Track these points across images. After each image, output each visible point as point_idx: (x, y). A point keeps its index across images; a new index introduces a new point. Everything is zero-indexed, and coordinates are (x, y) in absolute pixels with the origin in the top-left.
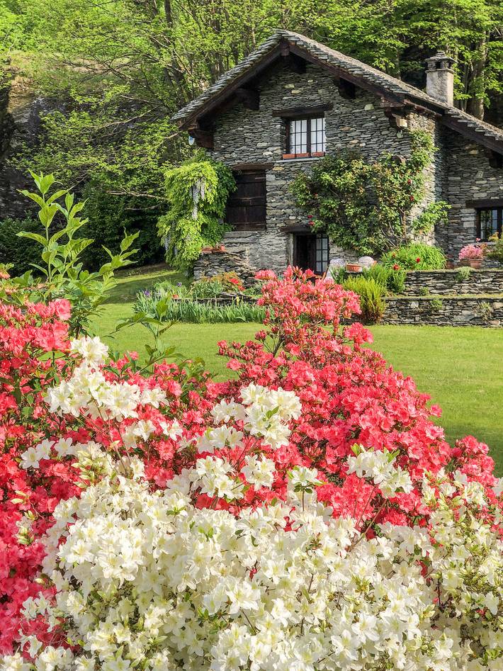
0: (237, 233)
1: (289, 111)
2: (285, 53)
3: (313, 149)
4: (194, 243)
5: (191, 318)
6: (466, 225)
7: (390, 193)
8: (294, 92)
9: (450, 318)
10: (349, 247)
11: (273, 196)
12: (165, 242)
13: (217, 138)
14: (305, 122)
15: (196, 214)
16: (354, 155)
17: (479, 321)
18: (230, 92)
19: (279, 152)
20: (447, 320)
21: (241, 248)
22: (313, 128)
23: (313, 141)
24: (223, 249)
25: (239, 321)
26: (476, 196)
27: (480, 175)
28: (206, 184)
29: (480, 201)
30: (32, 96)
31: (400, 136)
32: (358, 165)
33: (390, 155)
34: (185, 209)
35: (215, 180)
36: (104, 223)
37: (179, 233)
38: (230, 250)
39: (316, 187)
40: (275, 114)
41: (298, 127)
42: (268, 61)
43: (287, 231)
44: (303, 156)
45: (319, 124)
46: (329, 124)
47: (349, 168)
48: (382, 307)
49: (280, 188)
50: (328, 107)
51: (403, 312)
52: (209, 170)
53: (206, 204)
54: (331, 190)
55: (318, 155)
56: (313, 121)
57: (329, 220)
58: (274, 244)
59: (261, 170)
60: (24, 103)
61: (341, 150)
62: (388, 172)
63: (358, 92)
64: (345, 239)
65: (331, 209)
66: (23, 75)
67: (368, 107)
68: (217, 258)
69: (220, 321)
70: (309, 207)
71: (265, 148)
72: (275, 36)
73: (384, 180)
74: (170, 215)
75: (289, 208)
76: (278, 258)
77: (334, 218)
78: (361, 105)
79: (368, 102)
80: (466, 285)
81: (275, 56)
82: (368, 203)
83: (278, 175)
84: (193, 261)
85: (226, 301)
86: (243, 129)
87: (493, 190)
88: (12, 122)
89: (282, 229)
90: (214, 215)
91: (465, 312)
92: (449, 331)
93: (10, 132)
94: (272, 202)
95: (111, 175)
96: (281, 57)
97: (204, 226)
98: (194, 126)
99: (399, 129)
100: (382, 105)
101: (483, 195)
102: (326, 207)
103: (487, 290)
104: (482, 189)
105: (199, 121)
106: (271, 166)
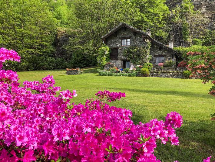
0: (112, 60)
1: (122, 38)
2: (123, 27)
3: (127, 45)
4: (104, 62)
5: (111, 75)
6: (154, 60)
7: (143, 53)
8: (124, 34)
9: (162, 76)
10: (135, 63)
11: (119, 54)
12: (98, 62)
13: (108, 42)
14: (125, 40)
15: (105, 57)
16: (136, 46)
17: (167, 77)
18: (112, 34)
19: (121, 45)
20: (161, 76)
21: (113, 63)
22: (127, 41)
23: (127, 43)
24: (110, 63)
25: (121, 76)
26: (156, 55)
27: (157, 51)
28: (107, 51)
29: (157, 56)
30: (62, 36)
31: (145, 43)
32: (137, 48)
33: (143, 46)
34: (103, 55)
35: (109, 50)
36: (77, 59)
37: (102, 60)
38: (112, 63)
39: (129, 52)
40: (120, 38)
41: (124, 41)
42: (120, 28)
43: (122, 60)
44: (125, 46)
45: (128, 40)
46: (131, 40)
47: (135, 48)
48: (149, 73)
49: (120, 52)
50: (131, 37)
51: (152, 75)
52: (108, 48)
53: (107, 54)
54: (132, 52)
55: (128, 46)
56: (127, 40)
57: (131, 58)
58: (119, 63)
59: (117, 48)
60: (60, 37)
61: (133, 45)
62: (143, 49)
63: (137, 34)
64: (134, 62)
65: (131, 56)
66: (60, 31)
67: (139, 37)
68: (109, 65)
69: (117, 76)
70: (127, 56)
71: (118, 44)
72: (122, 23)
73: (142, 51)
74: (99, 56)
75: (122, 56)
76: (120, 65)
77: (132, 58)
78: (137, 37)
79: (138, 36)
80: (162, 70)
81: (121, 27)
82: (139, 55)
83: (120, 50)
84: (105, 65)
85: (118, 72)
86: (113, 41)
87: (159, 54)
88: (58, 40)
89: (121, 60)
90: (108, 57)
91: (165, 75)
92: (162, 78)
93: (58, 42)
94: (119, 55)
95: (82, 50)
96: (122, 27)
97: (106, 59)
98: (105, 40)
99: (145, 41)
100: (143, 37)
101: (157, 55)
102: (130, 56)
103: (166, 71)
104: (157, 53)
105: (106, 39)
106: (119, 48)
